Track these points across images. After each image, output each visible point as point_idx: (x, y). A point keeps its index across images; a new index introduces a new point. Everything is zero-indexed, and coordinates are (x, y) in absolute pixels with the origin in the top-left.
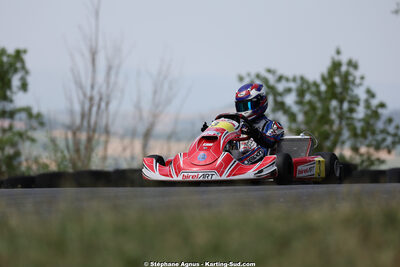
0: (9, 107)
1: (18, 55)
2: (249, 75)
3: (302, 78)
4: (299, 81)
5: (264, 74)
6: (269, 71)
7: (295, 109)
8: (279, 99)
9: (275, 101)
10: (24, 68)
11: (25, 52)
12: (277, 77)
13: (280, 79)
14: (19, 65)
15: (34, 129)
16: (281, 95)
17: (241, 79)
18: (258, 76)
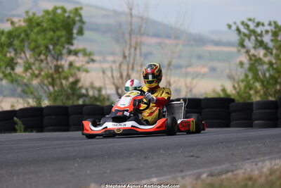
1: (77, 11)
2: (235, 23)
3: (275, 23)
4: (273, 25)
5: (246, 21)
6: (250, 20)
8: (259, 38)
10: (82, 21)
11: (81, 8)
12: (255, 24)
13: (258, 24)
14: (77, 18)
16: (261, 35)
17: (230, 26)
18: (243, 23)
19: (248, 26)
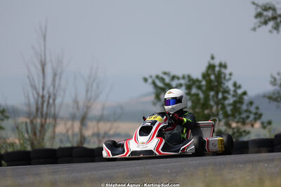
2: (151, 77)
3: (189, 76)
4: (187, 79)
5: (161, 75)
6: (165, 73)
12: (170, 78)
13: (173, 78)
17: (146, 80)
18: (157, 77)
19: (162, 80)
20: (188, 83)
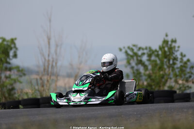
0: (8, 66)
2: (124, 48)
3: (150, 48)
4: (148, 50)
5: (131, 46)
6: (134, 46)
7: (147, 63)
8: (139, 58)
9: (137, 60)
10: (15, 47)
11: (16, 39)
12: (138, 49)
13: (140, 49)
14: (12, 46)
15: (21, 76)
16: (140, 56)
17: (121, 50)
18: (129, 48)
19: (132, 50)
20: (149, 53)
